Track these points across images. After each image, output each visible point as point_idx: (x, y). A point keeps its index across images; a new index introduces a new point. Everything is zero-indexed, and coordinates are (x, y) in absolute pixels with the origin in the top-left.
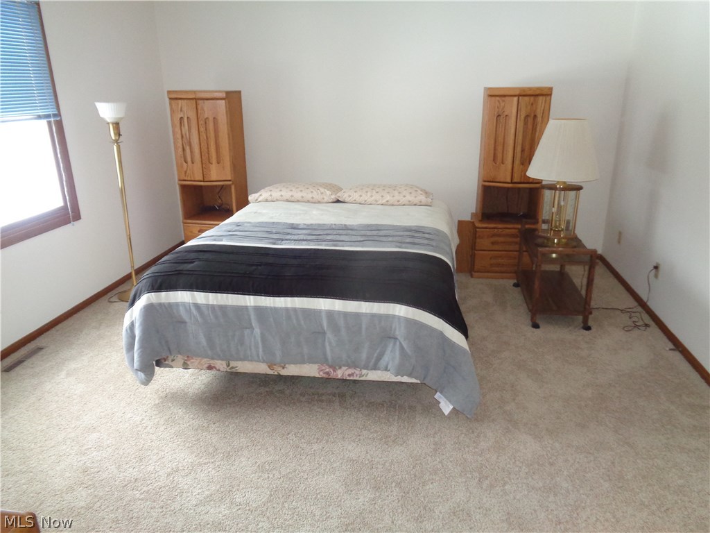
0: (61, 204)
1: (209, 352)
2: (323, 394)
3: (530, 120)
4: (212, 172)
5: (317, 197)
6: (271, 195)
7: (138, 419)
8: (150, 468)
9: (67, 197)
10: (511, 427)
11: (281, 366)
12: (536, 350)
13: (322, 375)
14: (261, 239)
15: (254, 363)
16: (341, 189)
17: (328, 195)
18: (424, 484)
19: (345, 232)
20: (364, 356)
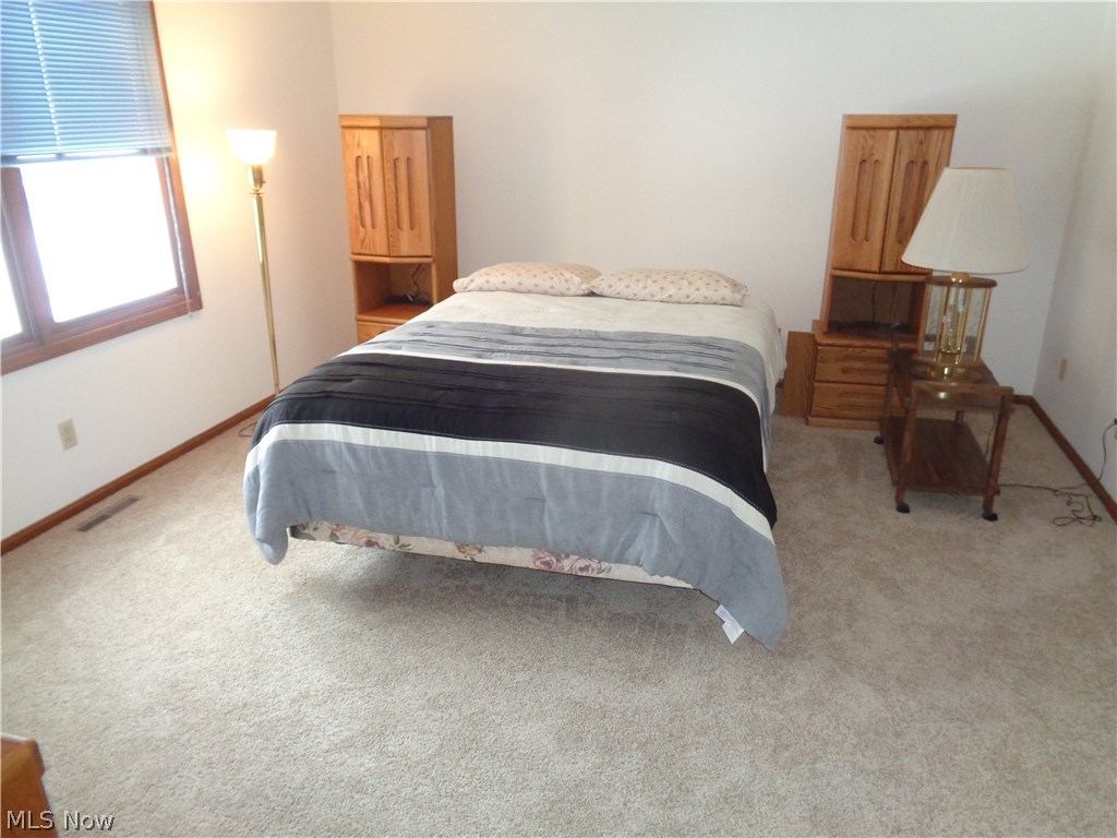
0: (172, 284)
1: (368, 520)
2: (542, 596)
3: (916, 169)
4: (402, 243)
5: (560, 286)
6: (488, 282)
7: (259, 614)
8: (268, 689)
9: (184, 275)
10: (838, 670)
11: (477, 548)
12: (898, 547)
13: (539, 565)
14: (461, 348)
15: (437, 541)
16: (599, 274)
17: (577, 284)
18: (684, 749)
19: (593, 343)
20: (603, 540)
